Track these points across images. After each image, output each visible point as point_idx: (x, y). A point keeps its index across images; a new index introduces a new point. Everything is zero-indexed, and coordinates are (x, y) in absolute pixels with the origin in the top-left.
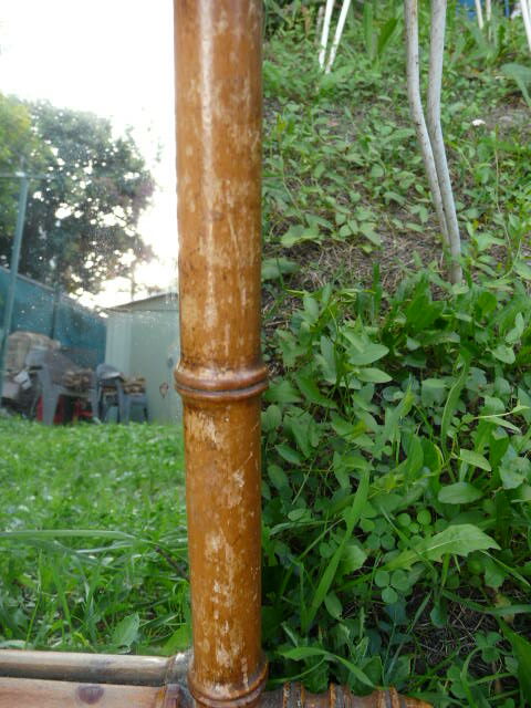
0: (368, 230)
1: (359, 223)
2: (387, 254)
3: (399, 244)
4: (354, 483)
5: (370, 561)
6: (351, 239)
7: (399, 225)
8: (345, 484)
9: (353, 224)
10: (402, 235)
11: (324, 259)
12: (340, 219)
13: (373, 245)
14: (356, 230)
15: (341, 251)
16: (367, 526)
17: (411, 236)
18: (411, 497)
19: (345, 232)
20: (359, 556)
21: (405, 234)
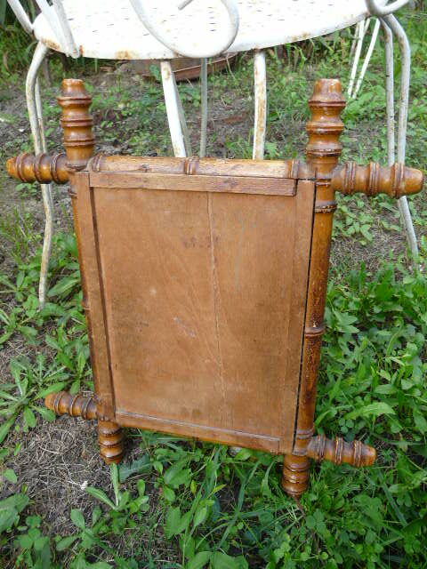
0: (365, 230)
1: (361, 225)
2: (376, 245)
3: (385, 238)
4: (336, 378)
5: (338, 414)
6: (354, 235)
7: (386, 225)
8: (331, 379)
9: (356, 225)
10: (387, 231)
11: (337, 247)
12: (349, 221)
13: (367, 241)
14: (358, 229)
15: (347, 242)
16: (339, 399)
17: (393, 232)
18: (363, 388)
19: (351, 230)
20: (334, 411)
21: (389, 231)
